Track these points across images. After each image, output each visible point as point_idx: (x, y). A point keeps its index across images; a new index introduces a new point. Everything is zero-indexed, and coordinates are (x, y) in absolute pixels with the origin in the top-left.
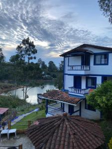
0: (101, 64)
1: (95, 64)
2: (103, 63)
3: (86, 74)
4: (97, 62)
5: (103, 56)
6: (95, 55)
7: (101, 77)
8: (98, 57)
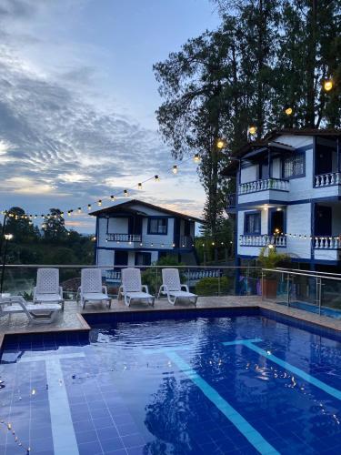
0: (158, 234)
1: (149, 233)
2: (160, 231)
3: (137, 247)
4: (153, 230)
5: (161, 222)
6: (150, 218)
7: (157, 252)
8: (154, 223)
